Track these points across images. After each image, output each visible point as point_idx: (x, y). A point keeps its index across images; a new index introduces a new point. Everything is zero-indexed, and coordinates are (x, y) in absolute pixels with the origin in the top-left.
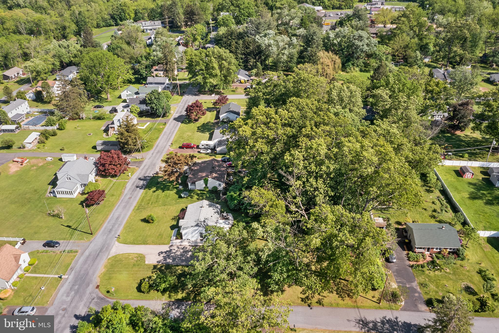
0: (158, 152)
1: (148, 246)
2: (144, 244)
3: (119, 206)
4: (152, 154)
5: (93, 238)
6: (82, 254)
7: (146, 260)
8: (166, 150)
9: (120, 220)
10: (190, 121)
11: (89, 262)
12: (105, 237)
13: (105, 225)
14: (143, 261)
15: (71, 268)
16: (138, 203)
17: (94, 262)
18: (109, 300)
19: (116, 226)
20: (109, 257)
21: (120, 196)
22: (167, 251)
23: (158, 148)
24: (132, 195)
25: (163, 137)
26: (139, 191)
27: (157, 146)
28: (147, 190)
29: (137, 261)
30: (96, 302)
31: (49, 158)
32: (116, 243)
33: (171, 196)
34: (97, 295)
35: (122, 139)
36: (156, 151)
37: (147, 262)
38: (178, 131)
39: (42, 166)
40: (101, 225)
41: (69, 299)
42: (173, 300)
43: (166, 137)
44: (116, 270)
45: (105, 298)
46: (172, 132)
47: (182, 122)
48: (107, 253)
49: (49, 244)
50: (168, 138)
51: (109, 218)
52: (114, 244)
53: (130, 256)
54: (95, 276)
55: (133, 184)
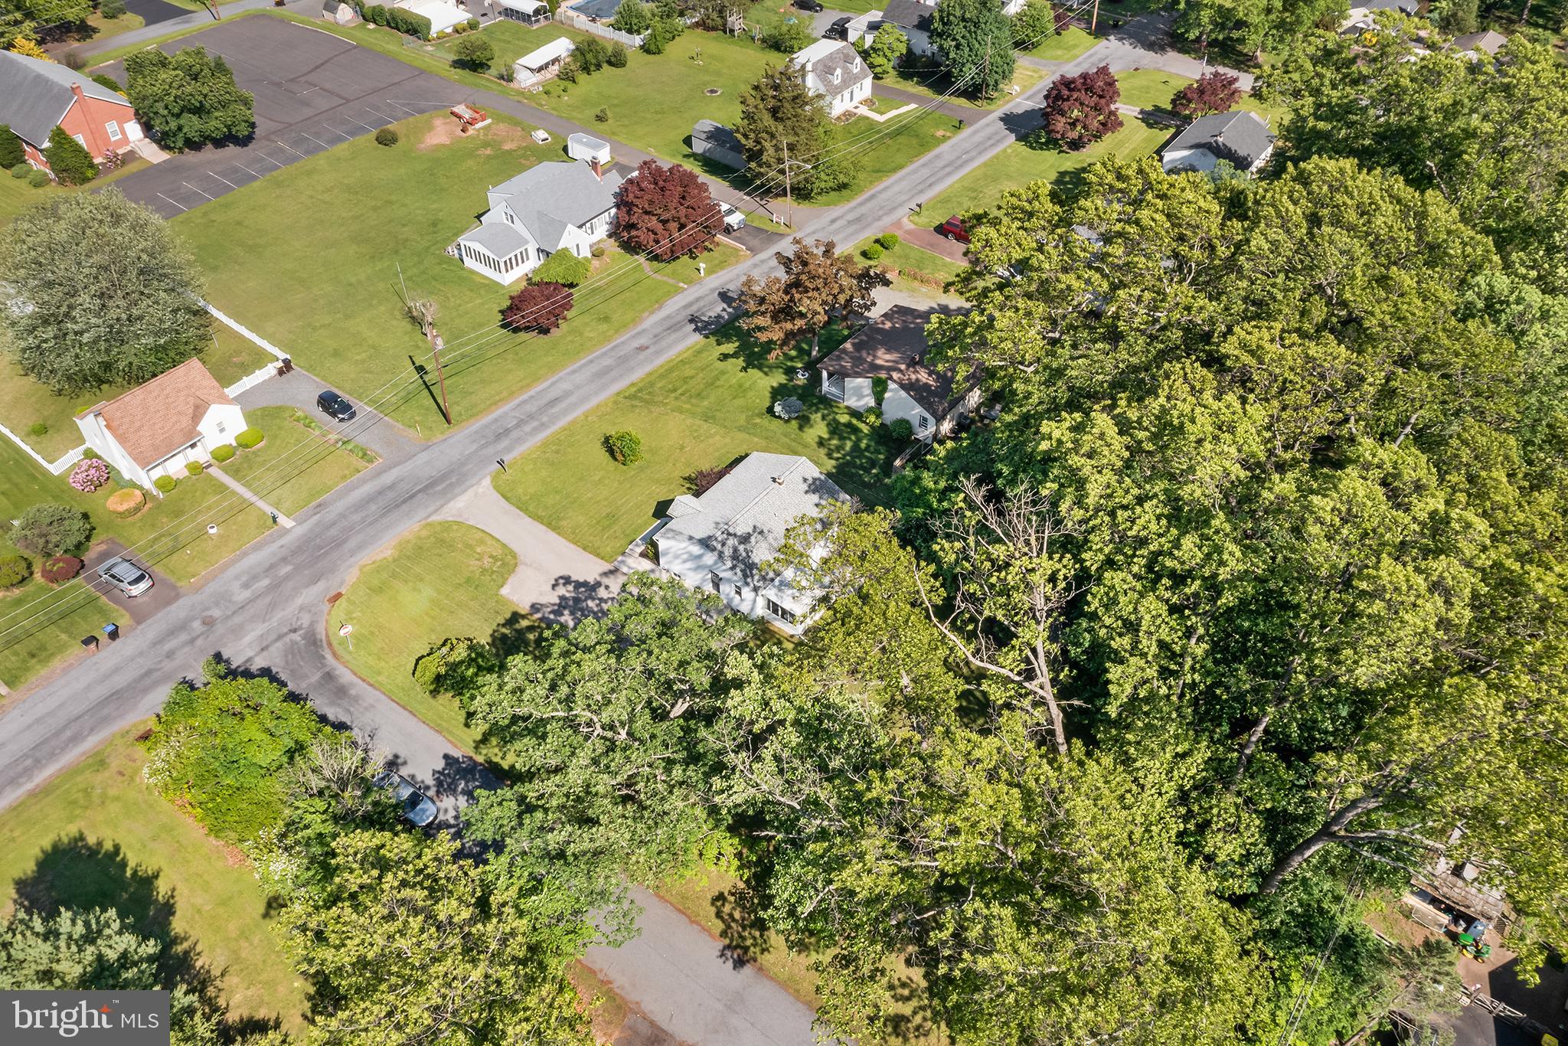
0: (858, 220)
1: (552, 536)
2: (549, 525)
3: (591, 361)
4: (833, 221)
5: (441, 437)
6: (379, 474)
7: (510, 580)
8: (887, 221)
9: (555, 410)
10: (1052, 143)
11: (373, 507)
12: (475, 447)
13: (506, 408)
14: (500, 581)
15: (320, 505)
16: (650, 374)
17: (383, 515)
18: (329, 657)
19: (527, 428)
20: (435, 518)
21: (625, 326)
22: (585, 584)
23: (869, 205)
24: (655, 343)
25: (915, 172)
26: (686, 336)
27: (872, 197)
28: (712, 340)
29: (484, 571)
30: (294, 643)
31: (541, 134)
32: (487, 482)
33: (751, 394)
34: (312, 623)
35: (746, 136)
36: (851, 217)
37: (505, 591)
38: (985, 164)
39: (510, 152)
40: (496, 403)
41: (247, 594)
42: (480, 759)
43: (926, 172)
44: (418, 570)
45: (325, 644)
46: (959, 162)
47: (1021, 138)
48: (438, 504)
49: (331, 404)
50: (932, 180)
51: (532, 393)
52: (479, 482)
53: (482, 542)
54: (353, 559)
55: (686, 307)
